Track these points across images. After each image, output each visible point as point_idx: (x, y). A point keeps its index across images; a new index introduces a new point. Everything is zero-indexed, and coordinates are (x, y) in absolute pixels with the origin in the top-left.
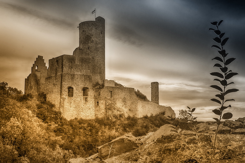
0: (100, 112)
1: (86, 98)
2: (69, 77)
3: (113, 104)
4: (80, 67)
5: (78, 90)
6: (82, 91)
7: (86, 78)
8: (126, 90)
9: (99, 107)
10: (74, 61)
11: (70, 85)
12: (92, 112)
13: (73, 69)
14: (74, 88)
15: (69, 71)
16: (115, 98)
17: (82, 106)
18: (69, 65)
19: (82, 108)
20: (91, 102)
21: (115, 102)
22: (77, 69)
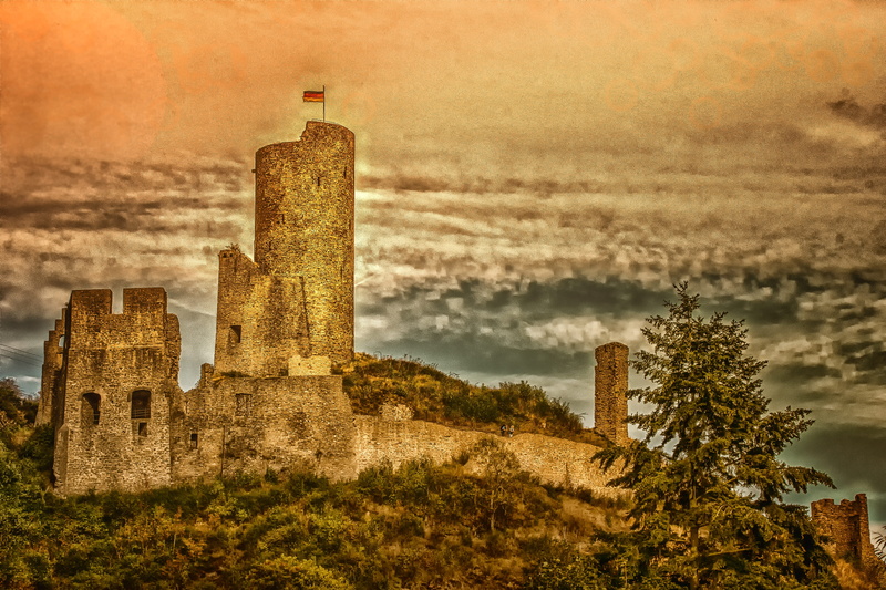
0: (199, 468)
1: (142, 426)
2: (85, 361)
3: (250, 437)
4: (127, 324)
5: (114, 400)
6: (130, 404)
7: (145, 358)
8: (308, 384)
9: (199, 452)
10: (103, 307)
11: (90, 388)
12: (160, 469)
13: (100, 335)
14: (104, 396)
15: (88, 344)
16: (262, 418)
17: (129, 453)
18: (88, 321)
19: (126, 457)
20: (159, 436)
21: (258, 429)
22: (113, 332)
